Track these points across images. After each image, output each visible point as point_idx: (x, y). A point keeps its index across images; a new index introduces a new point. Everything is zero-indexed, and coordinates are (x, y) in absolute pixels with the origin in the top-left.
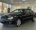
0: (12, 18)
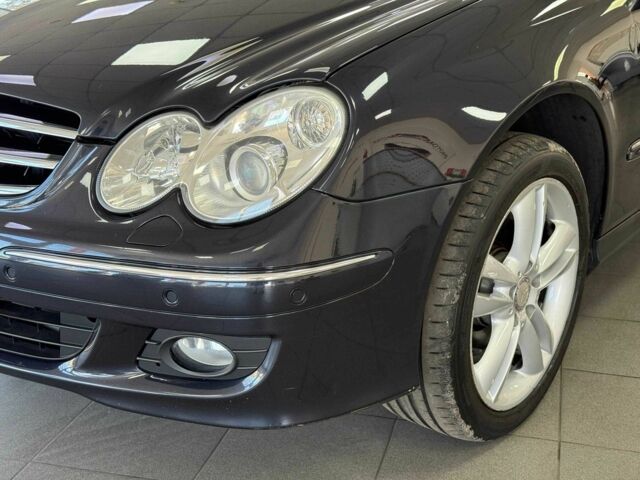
0: (286, 140)
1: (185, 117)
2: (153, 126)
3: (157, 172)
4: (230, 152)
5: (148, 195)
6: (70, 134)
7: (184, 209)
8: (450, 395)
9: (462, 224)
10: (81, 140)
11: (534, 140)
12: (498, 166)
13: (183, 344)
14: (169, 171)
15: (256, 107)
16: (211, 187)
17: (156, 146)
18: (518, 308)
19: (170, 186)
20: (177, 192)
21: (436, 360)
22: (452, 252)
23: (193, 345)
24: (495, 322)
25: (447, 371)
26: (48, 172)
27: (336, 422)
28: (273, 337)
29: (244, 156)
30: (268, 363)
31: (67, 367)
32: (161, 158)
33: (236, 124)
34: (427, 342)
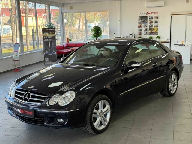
0: (69, 97)
1: (58, 94)
2: (55, 95)
3: (55, 101)
4: (63, 98)
5: (54, 103)
6: (46, 97)
7: (58, 105)
8: (90, 126)
9: (91, 106)
10: (47, 97)
11: (101, 95)
12: (95, 99)
13: (58, 120)
14: (57, 100)
15: (66, 93)
16: (61, 102)
17: (55, 98)
18: (101, 116)
19: (57, 102)
20: (58, 103)
21: (88, 122)
22: (90, 109)
23: (59, 120)
24: (97, 118)
25: (89, 123)
26: (43, 101)
27: (76, 129)
28: (68, 118)
29: (65, 99)
30: (68, 120)
31: (45, 123)
32: (56, 99)
33: (64, 96)
34: (87, 120)
